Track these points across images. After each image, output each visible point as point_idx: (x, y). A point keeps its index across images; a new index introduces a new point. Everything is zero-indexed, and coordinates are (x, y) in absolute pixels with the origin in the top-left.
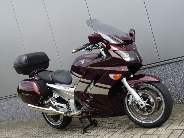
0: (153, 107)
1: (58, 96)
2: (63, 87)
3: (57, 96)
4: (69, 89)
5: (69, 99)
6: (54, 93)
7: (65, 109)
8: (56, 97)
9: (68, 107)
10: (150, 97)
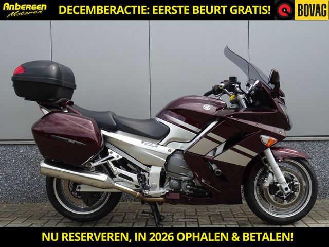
0: (297, 194)
1: (121, 157)
2: (142, 142)
3: (118, 157)
4: (156, 147)
5: (150, 166)
6: (109, 151)
7: (135, 182)
8: (116, 159)
9: (143, 180)
10: (295, 179)
